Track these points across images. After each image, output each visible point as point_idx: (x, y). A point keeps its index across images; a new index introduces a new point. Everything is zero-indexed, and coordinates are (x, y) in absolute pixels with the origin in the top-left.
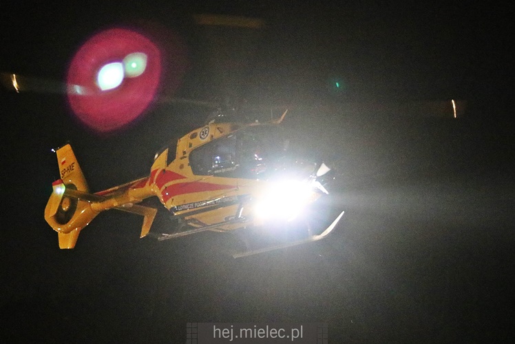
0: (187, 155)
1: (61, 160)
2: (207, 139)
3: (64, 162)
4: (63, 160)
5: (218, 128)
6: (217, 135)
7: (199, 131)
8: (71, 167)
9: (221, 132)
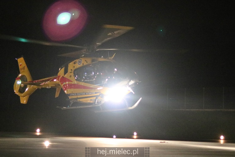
0: (73, 71)
1: (19, 64)
2: (81, 65)
3: (21, 65)
4: (20, 64)
5: (85, 60)
6: (85, 64)
7: (77, 61)
8: (24, 68)
9: (87, 62)
